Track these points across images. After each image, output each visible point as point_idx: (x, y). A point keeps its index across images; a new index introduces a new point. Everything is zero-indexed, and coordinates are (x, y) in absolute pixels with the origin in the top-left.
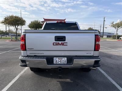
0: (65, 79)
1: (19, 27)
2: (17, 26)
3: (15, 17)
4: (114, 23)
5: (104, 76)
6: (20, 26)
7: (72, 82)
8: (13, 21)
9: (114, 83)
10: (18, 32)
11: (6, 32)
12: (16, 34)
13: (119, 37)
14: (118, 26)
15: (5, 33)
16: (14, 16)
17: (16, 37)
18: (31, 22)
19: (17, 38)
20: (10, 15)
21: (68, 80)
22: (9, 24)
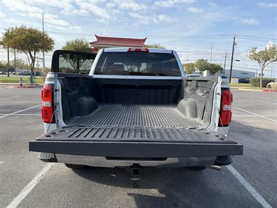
0: (147, 188)
1: (39, 54)
2: (33, 53)
3: (30, 31)
4: (257, 51)
5: (237, 180)
6: (41, 53)
7: (164, 196)
8: (25, 40)
9: (260, 199)
10: (35, 66)
11: (8, 65)
12: (30, 71)
13: (265, 83)
14: (265, 57)
15: (5, 68)
16: (27, 28)
17: (31, 79)
18: (68, 44)
19: (33, 80)
20: (19, 27)
21: (154, 192)
22: (14, 47)
